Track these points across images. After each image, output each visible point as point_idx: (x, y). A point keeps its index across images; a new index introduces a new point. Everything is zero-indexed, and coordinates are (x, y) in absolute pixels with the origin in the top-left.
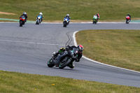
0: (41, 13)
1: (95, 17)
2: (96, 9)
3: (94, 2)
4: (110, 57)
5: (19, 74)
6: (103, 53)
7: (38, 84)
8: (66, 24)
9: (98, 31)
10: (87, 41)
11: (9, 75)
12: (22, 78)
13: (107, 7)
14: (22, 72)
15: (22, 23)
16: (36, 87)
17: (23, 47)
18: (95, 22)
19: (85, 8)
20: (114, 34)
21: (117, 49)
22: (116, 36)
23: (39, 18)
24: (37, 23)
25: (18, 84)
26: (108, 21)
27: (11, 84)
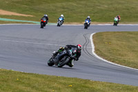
0: (62, 15)
1: (116, 19)
2: (113, 12)
3: (112, 4)
4: (126, 58)
5: (37, 76)
6: (120, 55)
7: (55, 85)
8: (87, 26)
9: (114, 32)
10: (104, 43)
11: (27, 76)
12: (39, 79)
13: (124, 9)
14: (40, 73)
15: (43, 25)
16: (53, 88)
17: (41, 49)
18: (116, 24)
19: (102, 10)
20: (131, 36)
21: (133, 51)
22: (132, 37)
23: (60, 20)
24: (59, 25)
25: (36, 85)
26: (125, 23)
27: (29, 85)
